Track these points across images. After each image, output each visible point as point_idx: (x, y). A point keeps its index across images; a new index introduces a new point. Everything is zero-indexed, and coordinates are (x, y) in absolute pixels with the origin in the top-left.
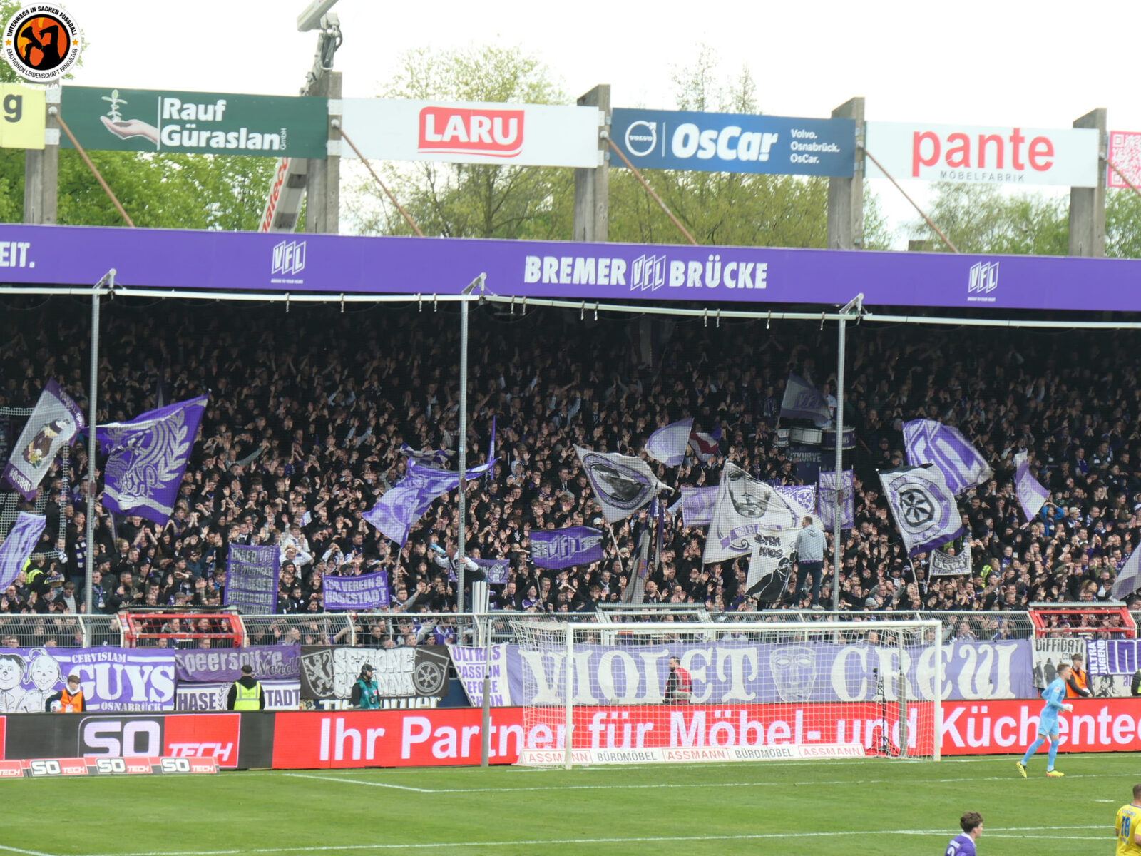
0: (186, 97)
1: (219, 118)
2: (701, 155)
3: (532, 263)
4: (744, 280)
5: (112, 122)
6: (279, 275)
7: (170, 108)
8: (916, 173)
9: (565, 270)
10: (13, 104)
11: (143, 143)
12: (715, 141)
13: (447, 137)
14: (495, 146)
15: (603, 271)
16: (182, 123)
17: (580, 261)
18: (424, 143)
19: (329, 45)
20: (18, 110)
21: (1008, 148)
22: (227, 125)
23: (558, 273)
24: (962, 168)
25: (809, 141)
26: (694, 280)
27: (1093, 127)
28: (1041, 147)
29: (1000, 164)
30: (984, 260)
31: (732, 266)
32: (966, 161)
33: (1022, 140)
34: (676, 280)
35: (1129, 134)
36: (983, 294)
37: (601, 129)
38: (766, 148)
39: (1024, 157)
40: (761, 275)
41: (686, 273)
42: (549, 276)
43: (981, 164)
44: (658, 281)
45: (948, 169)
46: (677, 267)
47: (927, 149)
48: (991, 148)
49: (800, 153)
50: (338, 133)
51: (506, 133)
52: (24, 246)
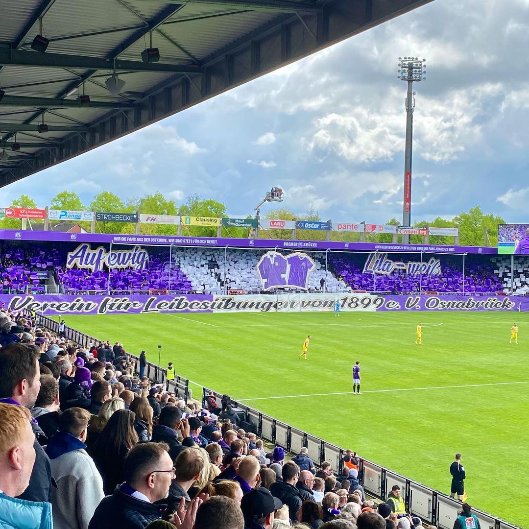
0: (239, 220)
2: (309, 227)
3: (285, 243)
4: (314, 246)
5: (229, 223)
6: (250, 245)
7: (237, 221)
10: (215, 220)
12: (311, 225)
13: (274, 225)
14: (281, 226)
15: (294, 244)
17: (291, 243)
18: (271, 226)
19: (258, 212)
23: (288, 245)
27: (363, 224)
30: (347, 243)
31: (312, 244)
36: (347, 248)
37: (295, 224)
38: (318, 226)
39: (353, 228)
40: (316, 245)
41: (306, 245)
44: (302, 246)
47: (340, 227)
50: (259, 224)
51: (282, 224)
52: (216, 241)
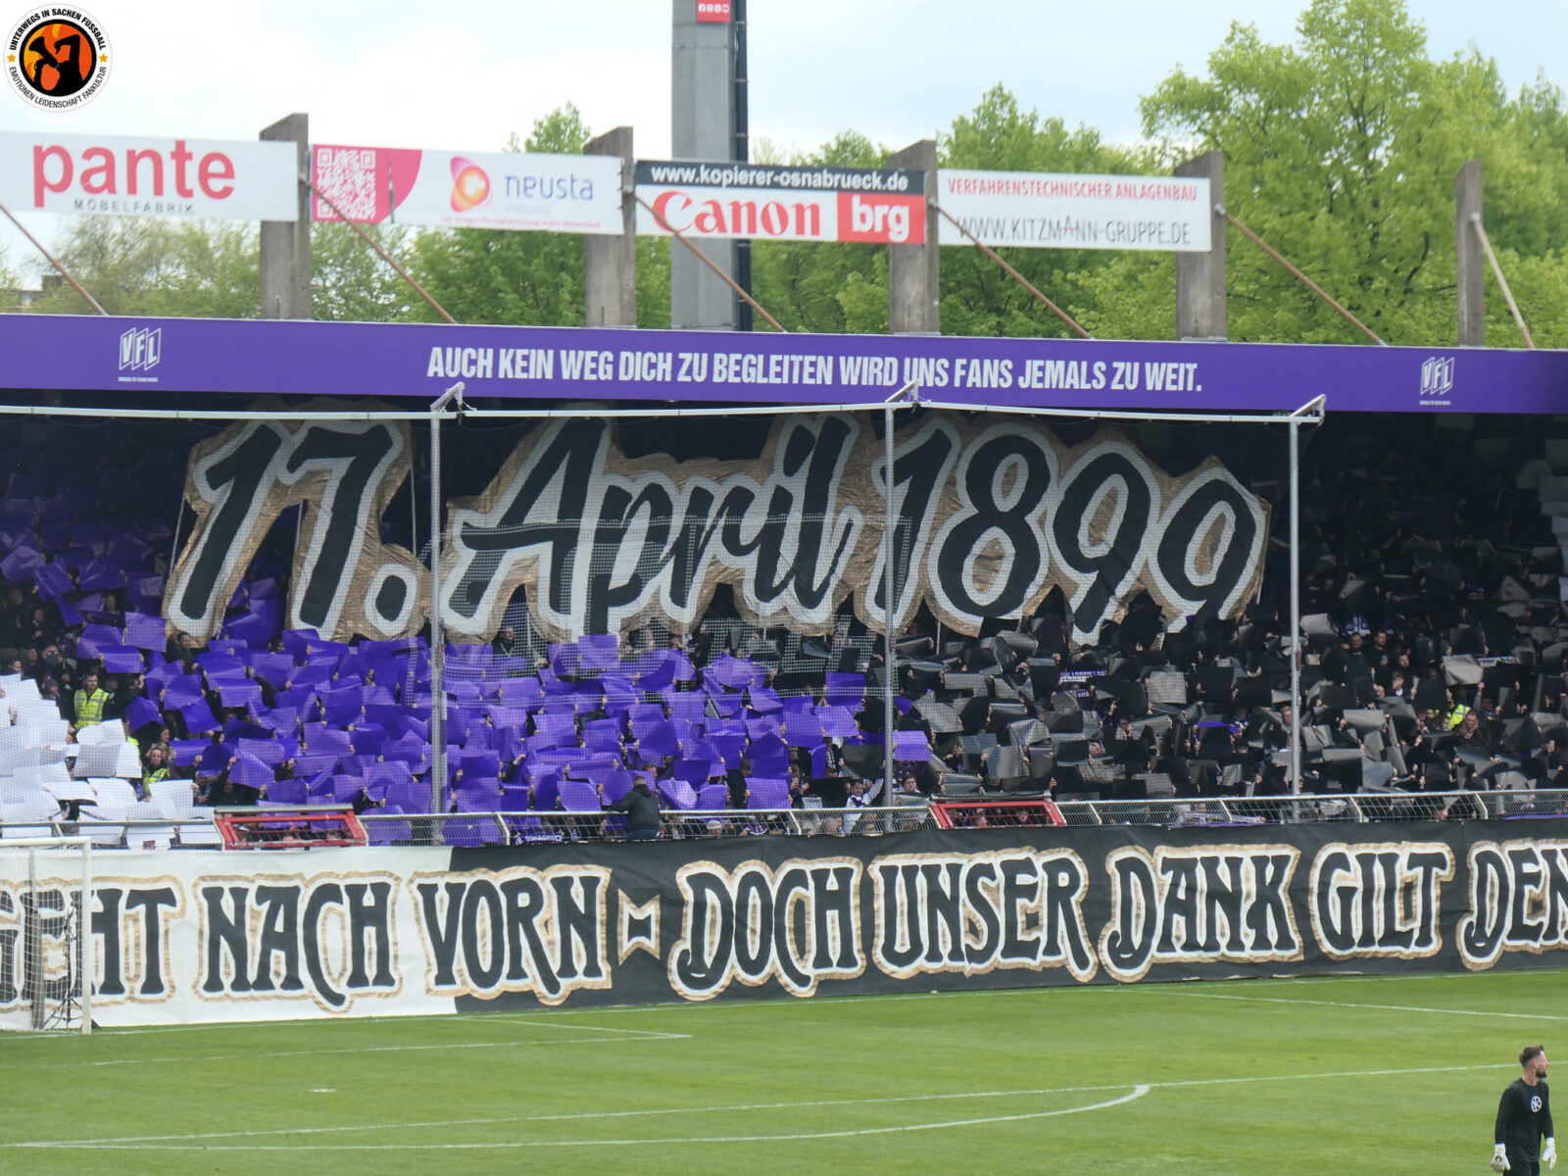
8: (39, 202)
21: (169, 168)
24: (105, 195)
27: (288, 139)
28: (216, 167)
29: (158, 190)
30: (140, 325)
32: (110, 185)
33: (190, 156)
35: (340, 148)
36: (140, 372)
39: (192, 180)
43: (132, 189)
45: (86, 197)
47: (53, 169)
48: (145, 167)
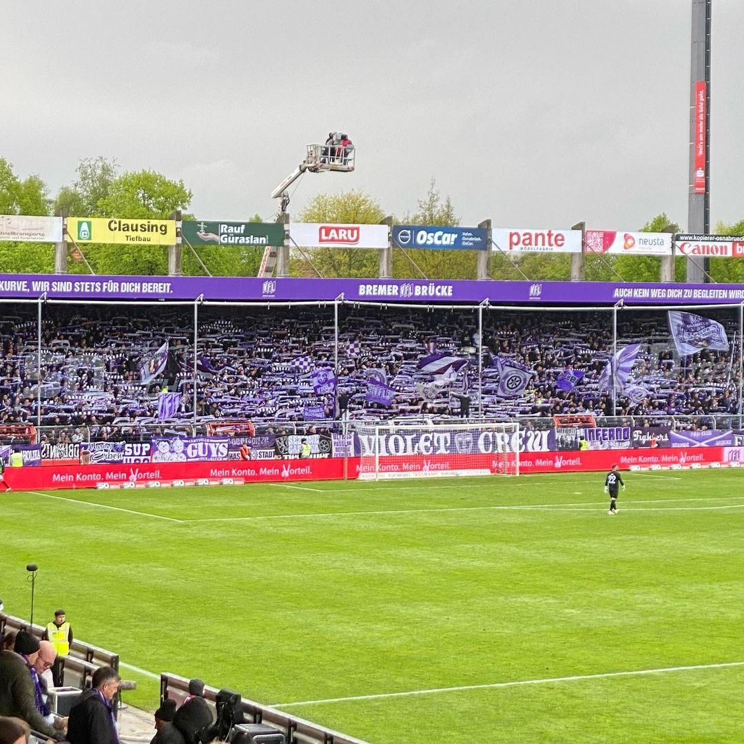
0: (229, 224)
1: (242, 232)
2: (428, 242)
3: (362, 287)
4: (444, 293)
5: (201, 234)
6: (265, 294)
7: (223, 228)
8: (511, 248)
9: (375, 290)
10: (163, 228)
11: (213, 242)
12: (433, 237)
13: (330, 237)
14: (348, 241)
15: (389, 290)
16: (228, 234)
17: (380, 286)
18: (321, 239)
19: (285, 204)
20: (166, 230)
21: (547, 238)
22: (246, 234)
23: (372, 291)
24: (529, 246)
25: (469, 237)
26: (424, 293)
27: (580, 229)
29: (543, 244)
30: (536, 283)
31: (439, 287)
32: (530, 244)
33: (552, 235)
34: (417, 293)
35: (594, 232)
36: (536, 296)
37: (389, 234)
38: (453, 239)
39: (553, 241)
40: (450, 290)
41: (421, 290)
42: (369, 292)
43: (536, 244)
44: (411, 294)
45: (524, 246)
46: (418, 288)
47: (515, 239)
48: (540, 238)
49: (466, 241)
50: (288, 237)
51: (352, 236)
52: (169, 285)
